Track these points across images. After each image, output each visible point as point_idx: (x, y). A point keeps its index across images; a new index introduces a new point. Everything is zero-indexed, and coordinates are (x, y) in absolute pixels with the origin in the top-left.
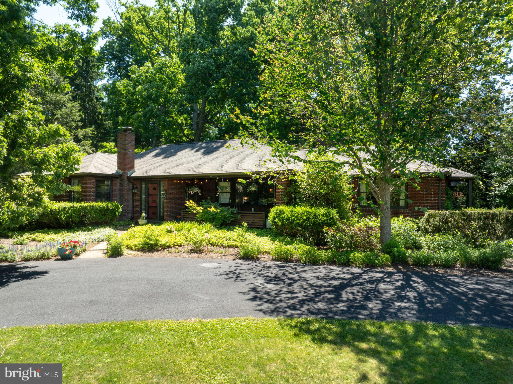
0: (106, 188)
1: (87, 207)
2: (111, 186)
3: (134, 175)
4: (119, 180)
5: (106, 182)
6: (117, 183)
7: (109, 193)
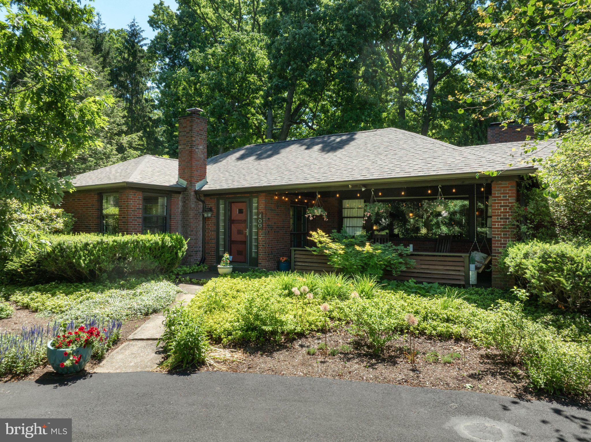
0: (160, 210)
1: (127, 243)
2: (169, 207)
3: (206, 188)
4: (181, 196)
5: (160, 200)
6: (179, 201)
7: (165, 219)
